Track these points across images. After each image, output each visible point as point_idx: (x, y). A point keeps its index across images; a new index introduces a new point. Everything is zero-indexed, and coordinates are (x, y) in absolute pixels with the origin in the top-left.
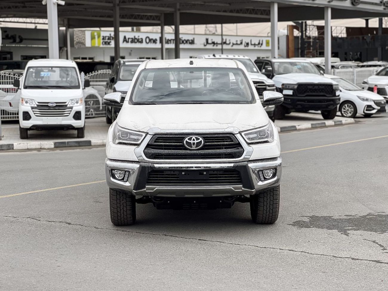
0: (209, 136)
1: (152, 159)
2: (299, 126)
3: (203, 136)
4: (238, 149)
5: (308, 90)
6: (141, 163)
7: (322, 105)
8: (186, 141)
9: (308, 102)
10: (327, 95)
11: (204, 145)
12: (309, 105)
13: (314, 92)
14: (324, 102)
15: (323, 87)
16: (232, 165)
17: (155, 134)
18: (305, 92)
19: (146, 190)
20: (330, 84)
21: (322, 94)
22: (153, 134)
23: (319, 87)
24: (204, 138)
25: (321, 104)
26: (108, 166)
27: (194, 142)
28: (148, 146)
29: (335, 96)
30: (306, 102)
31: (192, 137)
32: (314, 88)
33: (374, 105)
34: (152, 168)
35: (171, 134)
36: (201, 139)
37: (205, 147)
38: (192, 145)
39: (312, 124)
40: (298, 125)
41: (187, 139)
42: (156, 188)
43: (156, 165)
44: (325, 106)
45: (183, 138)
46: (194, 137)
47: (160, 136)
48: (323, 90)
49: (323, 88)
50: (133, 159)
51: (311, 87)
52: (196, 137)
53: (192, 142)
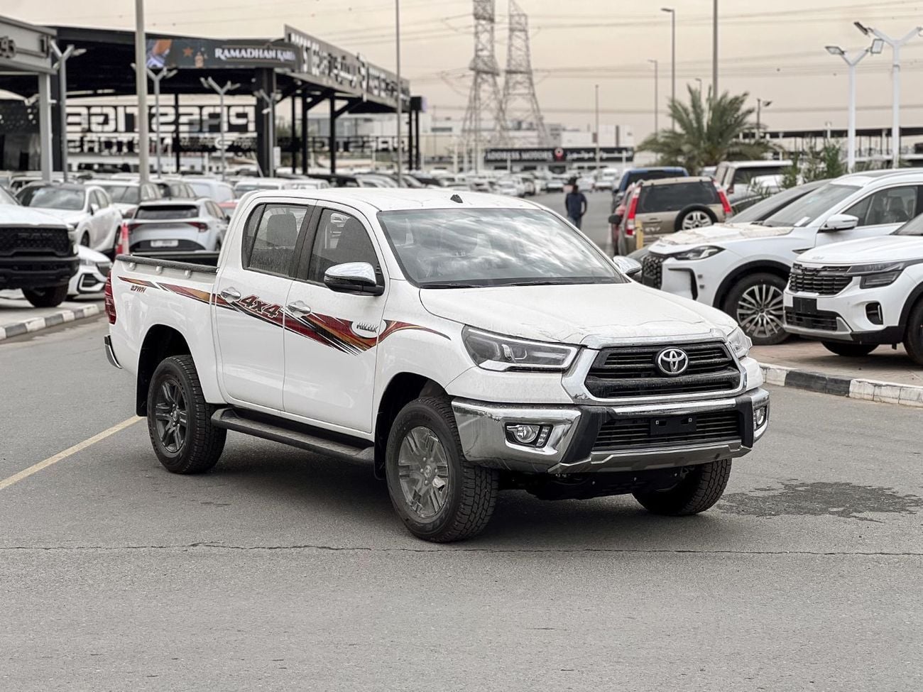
0: (694, 348)
1: (605, 397)
2: (29, 323)
3: (685, 348)
4: (733, 371)
5: (19, 242)
6: (583, 407)
7: (48, 275)
8: (662, 360)
9: (20, 269)
10: (58, 253)
11: (690, 366)
12: (22, 275)
13: (31, 246)
14: (53, 269)
15: (50, 234)
16: (733, 401)
17: (604, 348)
18: (12, 247)
19: (592, 460)
20: (63, 227)
21: (47, 250)
22: (600, 348)
23: (41, 236)
24: (686, 351)
25: (46, 272)
26: (491, 417)
27: (674, 360)
28: (594, 372)
29: (72, 254)
30: (17, 268)
31: (669, 352)
32: (32, 237)
33: (97, 274)
34: (611, 417)
35: (633, 347)
36: (684, 354)
37: (692, 370)
38: (672, 366)
39: (46, 319)
40: (29, 320)
41: (662, 355)
42: (612, 456)
43: (618, 410)
44: (54, 277)
45: (655, 354)
46: (673, 352)
47: (615, 351)
48: (50, 242)
49: (50, 236)
50: (561, 400)
51: (24, 235)
52: (676, 352)
53: (671, 359)
